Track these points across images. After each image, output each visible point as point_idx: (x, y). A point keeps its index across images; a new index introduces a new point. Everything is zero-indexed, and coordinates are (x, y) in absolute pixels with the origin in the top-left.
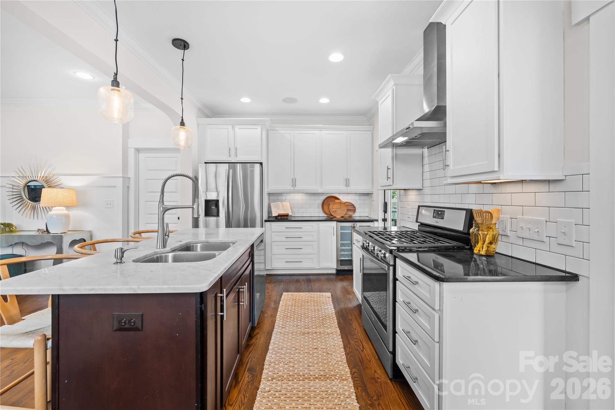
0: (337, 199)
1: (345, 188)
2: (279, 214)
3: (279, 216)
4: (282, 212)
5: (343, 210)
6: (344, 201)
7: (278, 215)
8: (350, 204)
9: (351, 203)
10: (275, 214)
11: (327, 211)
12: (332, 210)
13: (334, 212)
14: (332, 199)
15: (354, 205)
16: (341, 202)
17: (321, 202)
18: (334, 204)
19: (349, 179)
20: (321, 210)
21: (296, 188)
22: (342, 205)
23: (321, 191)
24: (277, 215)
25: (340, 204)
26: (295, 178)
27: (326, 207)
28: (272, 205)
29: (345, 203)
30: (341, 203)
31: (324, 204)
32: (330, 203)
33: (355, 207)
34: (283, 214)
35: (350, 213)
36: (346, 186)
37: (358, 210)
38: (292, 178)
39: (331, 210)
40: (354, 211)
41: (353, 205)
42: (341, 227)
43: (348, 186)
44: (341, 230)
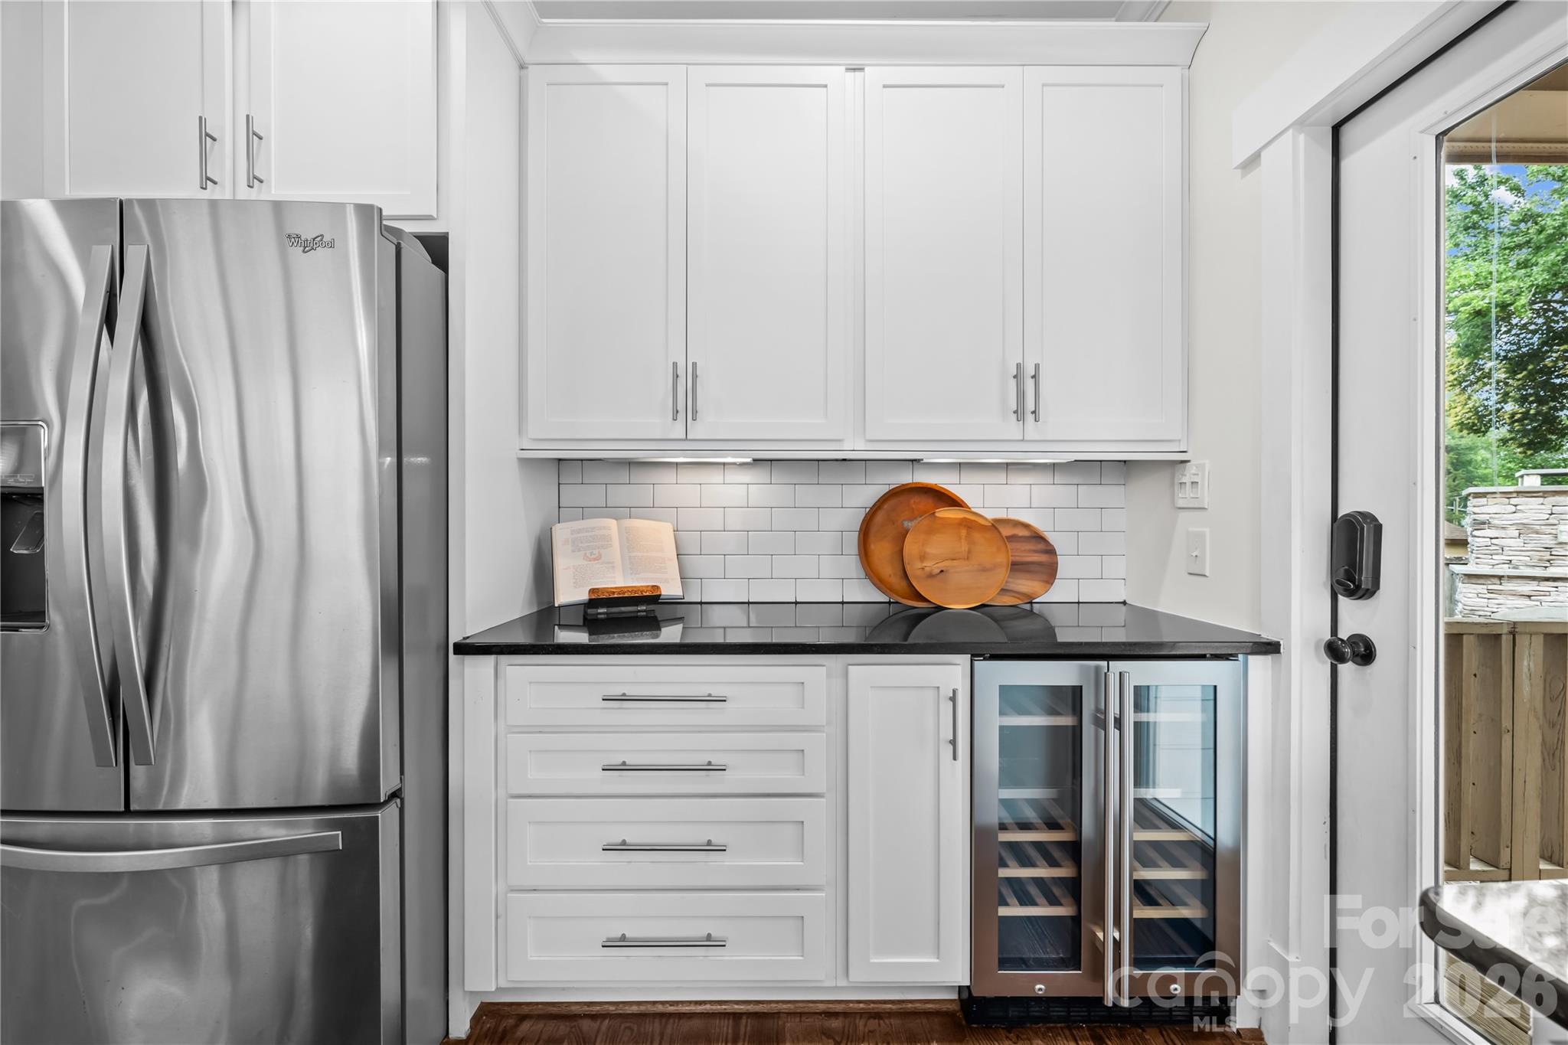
0: (948, 499)
1: (1011, 429)
2: (592, 591)
3: (592, 603)
4: (617, 579)
5: (984, 570)
6: (991, 514)
7: (591, 600)
8: (1022, 532)
9: (1026, 526)
10: (569, 592)
11: (888, 571)
12: (919, 565)
13: (931, 576)
14: (921, 502)
15: (1051, 538)
16: (973, 518)
17: (854, 520)
18: (930, 531)
19: (1037, 367)
20: (851, 563)
21: (698, 431)
22: (977, 536)
23: (854, 446)
24: (583, 596)
25: (964, 532)
26: (694, 365)
27: (882, 550)
28: (562, 534)
29: (996, 524)
30: (972, 525)
31: (874, 529)
32: (906, 524)
33: (1051, 551)
34: (621, 590)
35: (1025, 585)
36: (1019, 413)
37: (1065, 566)
38: (675, 365)
39: (914, 568)
40: (1049, 572)
41: (1038, 537)
42: (1004, 690)
43: (1030, 418)
44: (1002, 713)
